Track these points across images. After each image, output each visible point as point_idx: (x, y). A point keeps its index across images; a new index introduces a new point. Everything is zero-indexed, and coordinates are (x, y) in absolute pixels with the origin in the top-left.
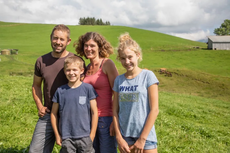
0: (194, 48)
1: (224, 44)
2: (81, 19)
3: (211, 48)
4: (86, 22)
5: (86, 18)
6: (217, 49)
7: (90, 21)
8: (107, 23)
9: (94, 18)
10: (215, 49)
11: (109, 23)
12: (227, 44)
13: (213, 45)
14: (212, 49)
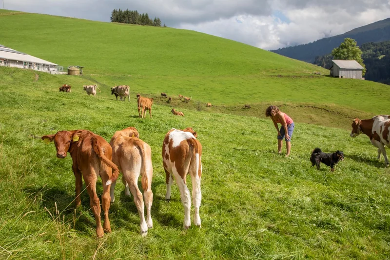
0: (315, 74)
1: (351, 72)
2: (115, 12)
3: (337, 75)
4: (124, 17)
5: (124, 10)
6: (344, 77)
7: (131, 17)
8: (155, 20)
9: (136, 11)
10: (342, 77)
11: (159, 20)
12: (354, 72)
13: (340, 72)
14: (338, 77)
